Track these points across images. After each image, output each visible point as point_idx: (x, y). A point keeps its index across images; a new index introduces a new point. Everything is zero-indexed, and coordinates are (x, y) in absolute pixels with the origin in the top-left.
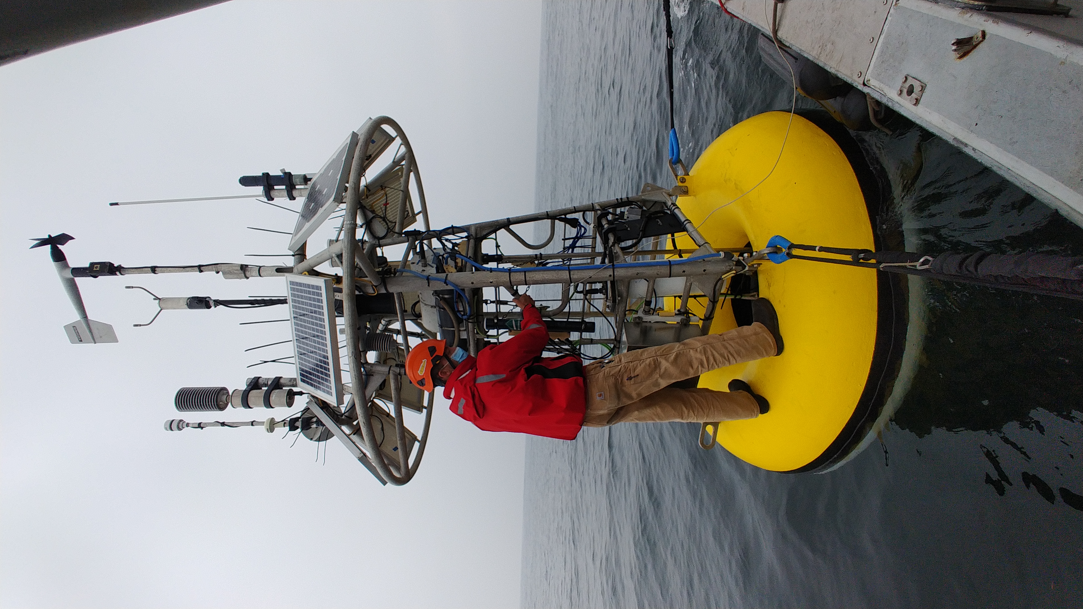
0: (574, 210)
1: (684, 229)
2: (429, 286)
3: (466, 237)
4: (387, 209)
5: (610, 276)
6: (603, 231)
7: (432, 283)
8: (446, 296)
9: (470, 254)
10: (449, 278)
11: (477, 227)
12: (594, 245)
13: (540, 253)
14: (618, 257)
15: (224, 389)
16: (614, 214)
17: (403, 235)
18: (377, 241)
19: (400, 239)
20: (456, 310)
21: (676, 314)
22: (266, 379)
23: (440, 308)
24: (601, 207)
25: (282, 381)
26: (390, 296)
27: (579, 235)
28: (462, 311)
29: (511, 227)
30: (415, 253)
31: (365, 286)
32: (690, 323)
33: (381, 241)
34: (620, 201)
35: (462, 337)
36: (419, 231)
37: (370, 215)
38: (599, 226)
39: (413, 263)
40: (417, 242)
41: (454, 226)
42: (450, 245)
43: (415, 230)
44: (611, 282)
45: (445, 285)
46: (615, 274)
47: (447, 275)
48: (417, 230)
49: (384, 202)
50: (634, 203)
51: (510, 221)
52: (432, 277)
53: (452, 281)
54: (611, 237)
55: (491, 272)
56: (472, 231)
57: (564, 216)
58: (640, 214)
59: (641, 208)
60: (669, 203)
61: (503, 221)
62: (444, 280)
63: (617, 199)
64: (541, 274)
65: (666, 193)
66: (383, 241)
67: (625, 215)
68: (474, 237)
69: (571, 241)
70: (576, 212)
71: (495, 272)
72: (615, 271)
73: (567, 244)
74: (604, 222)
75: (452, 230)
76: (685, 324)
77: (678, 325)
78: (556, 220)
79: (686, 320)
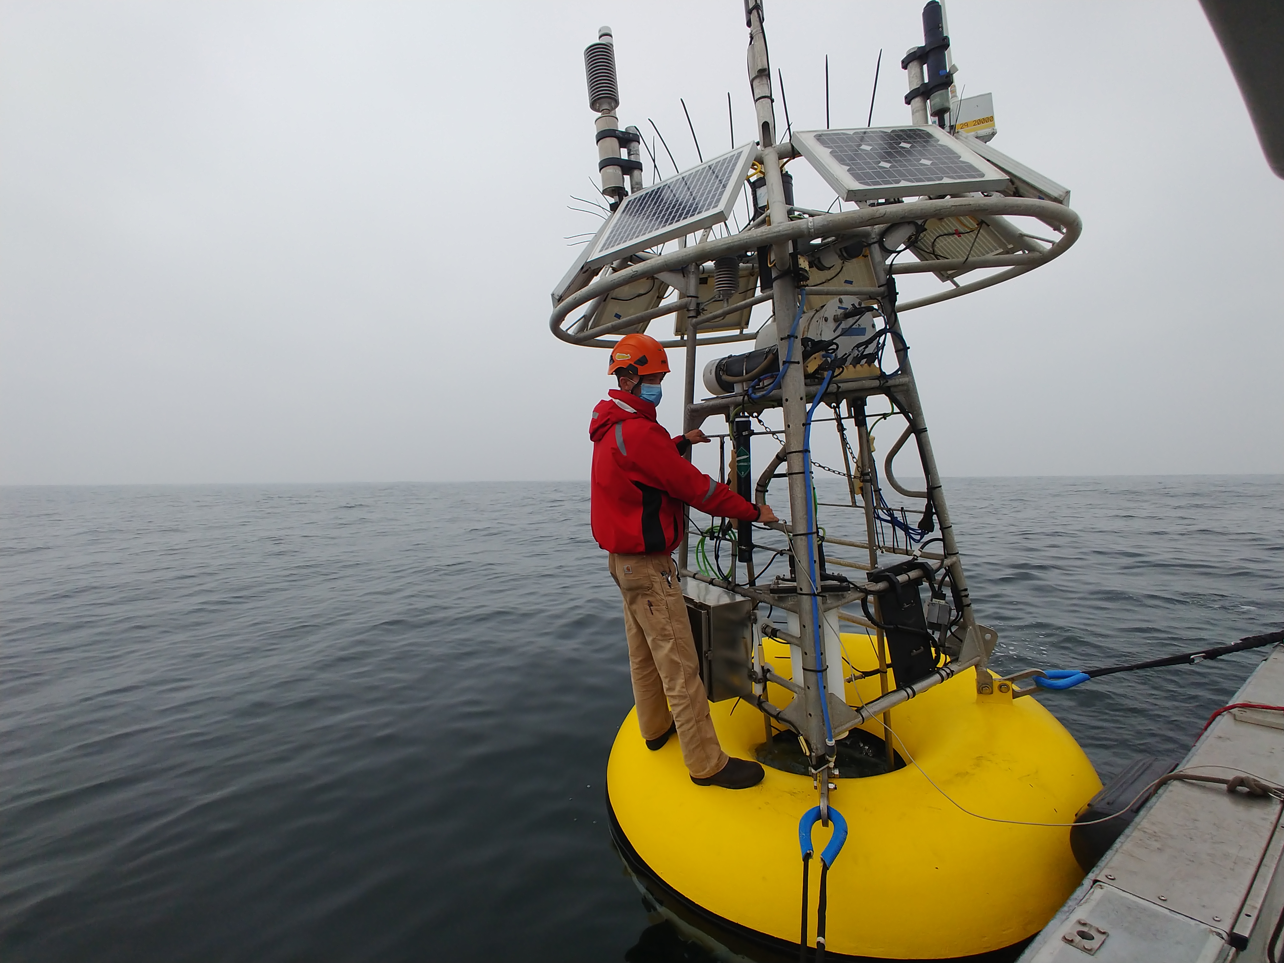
0: (945, 526)
1: (899, 688)
2: (782, 339)
4: (951, 237)
5: (801, 589)
7: (785, 343)
10: (792, 366)
11: (907, 385)
12: (898, 551)
14: (839, 597)
15: (617, 103)
16: (942, 583)
17: (888, 277)
18: (875, 240)
19: (882, 273)
20: (761, 377)
21: (762, 667)
22: (638, 151)
24: (951, 565)
25: (636, 172)
27: (910, 531)
28: (759, 385)
29: (913, 435)
32: (753, 682)
33: (877, 245)
34: (963, 593)
39: (841, 301)
41: (908, 350)
42: (871, 349)
43: (898, 293)
44: (795, 589)
45: (784, 361)
46: (804, 596)
47: (798, 363)
48: (897, 296)
49: (961, 229)
50: (960, 613)
51: (923, 434)
52: (794, 341)
53: (788, 371)
54: (881, 586)
55: (803, 425)
56: (897, 380)
57: (934, 511)
58: (939, 622)
59: (954, 623)
60: (954, 667)
61: (923, 425)
62: (788, 360)
63: (966, 590)
64: (801, 496)
65: (980, 661)
66: (876, 248)
67: (938, 600)
68: (885, 385)
69: (900, 519)
70: (942, 529)
71: (804, 430)
72: (807, 596)
73: (898, 515)
74: (913, 574)
75: (901, 347)
76: (751, 676)
77: (750, 666)
78: (926, 499)
79: (756, 678)
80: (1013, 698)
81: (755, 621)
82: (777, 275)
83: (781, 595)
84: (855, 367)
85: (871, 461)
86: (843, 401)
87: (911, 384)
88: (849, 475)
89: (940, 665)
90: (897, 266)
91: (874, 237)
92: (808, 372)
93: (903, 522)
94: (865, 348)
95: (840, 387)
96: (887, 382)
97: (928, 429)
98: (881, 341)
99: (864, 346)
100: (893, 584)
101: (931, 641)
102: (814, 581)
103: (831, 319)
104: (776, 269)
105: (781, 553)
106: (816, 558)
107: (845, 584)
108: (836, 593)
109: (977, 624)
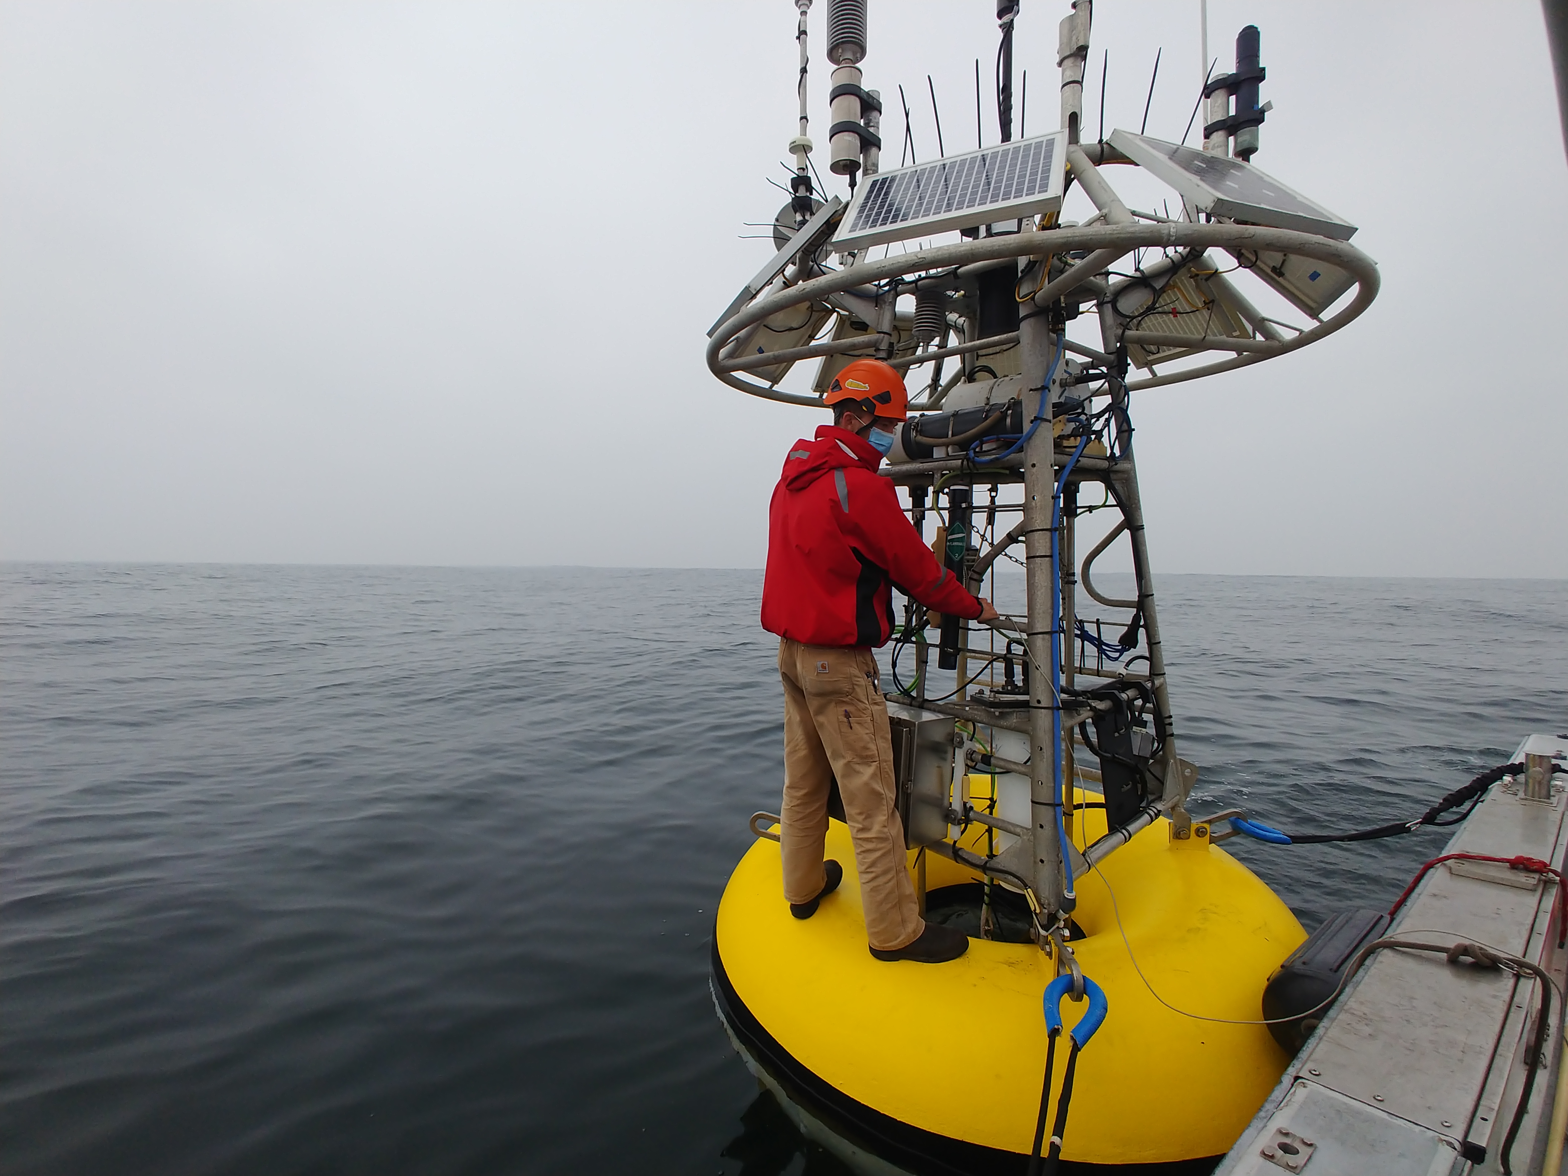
0: (1153, 641)
1: (1113, 828)
2: (1031, 390)
3: (1112, 453)
4: (1168, 315)
5: (1039, 702)
6: (1116, 692)
7: (1037, 395)
8: (1008, 420)
9: (1084, 461)
10: (1045, 425)
11: (1129, 474)
12: (1087, 672)
13: (1076, 582)
14: (1075, 715)
15: (863, 53)
17: (1118, 345)
18: (1108, 299)
19: (1112, 339)
20: (984, 439)
21: (965, 804)
22: (878, 123)
23: (988, 411)
24: (1157, 688)
25: (874, 150)
26: (1013, 324)
27: (1104, 647)
28: (981, 448)
29: (1126, 533)
30: (1086, 367)
31: (1034, 279)
32: (949, 824)
33: (1109, 305)
34: (1168, 721)
35: (935, 449)
36: (1127, 372)
37: (1158, 285)
38: (1123, 683)
39: (1067, 364)
40: (1104, 369)
41: (1133, 432)
42: (1098, 425)
44: (1028, 702)
45: (1033, 418)
46: (1042, 710)
47: (1050, 422)
49: (1180, 309)
50: (1161, 744)
51: (1138, 531)
52: (1046, 395)
53: (1038, 430)
55: (1053, 497)
56: (1123, 465)
58: (1141, 755)
59: (1153, 756)
60: (1160, 806)
61: (1140, 519)
62: (1040, 416)
63: (1169, 717)
64: (1046, 584)
65: (1178, 801)
66: (1109, 309)
67: (1140, 729)
68: (1112, 468)
69: (1093, 632)
70: (1149, 644)
71: (1052, 503)
72: (1046, 710)
73: (1091, 627)
74: (1131, 694)
75: (1126, 430)
76: (949, 816)
77: (946, 803)
78: (1136, 609)
79: (955, 819)
80: (1210, 844)
81: (960, 744)
82: (1030, 312)
87: (1132, 473)
89: (1143, 804)
91: (1109, 295)
93: (1096, 636)
96: (1116, 464)
97: (1145, 527)
100: (1118, 703)
101: (1138, 776)
102: (1058, 691)
103: (1057, 383)
104: (1032, 305)
109: (1178, 757)
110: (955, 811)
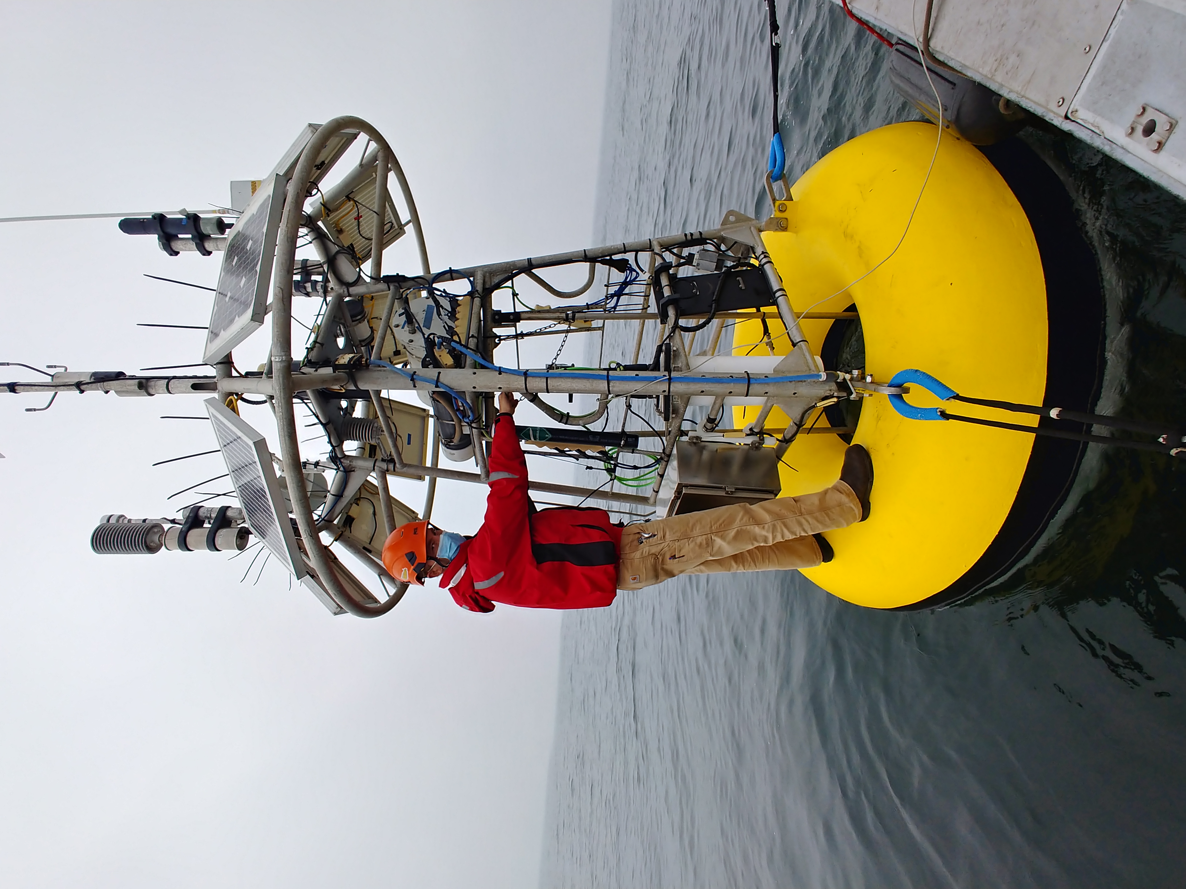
0: (623, 249)
1: (775, 303)
2: (414, 387)
4: (361, 224)
5: (664, 391)
6: (662, 301)
7: (418, 384)
10: (441, 379)
11: (486, 272)
14: (676, 353)
16: (679, 256)
17: (382, 281)
18: (346, 290)
19: (378, 286)
20: (455, 408)
21: (747, 435)
22: (208, 510)
24: (662, 246)
27: (628, 280)
29: (533, 271)
32: (763, 446)
33: (351, 289)
34: (689, 237)
36: (404, 276)
38: (655, 282)
39: (397, 326)
41: (452, 269)
42: (445, 303)
43: (398, 274)
44: (665, 396)
45: (436, 388)
46: (672, 389)
47: (439, 373)
48: (400, 274)
49: (355, 216)
50: (708, 241)
51: (533, 262)
52: (418, 375)
53: (446, 384)
54: (671, 312)
55: (500, 374)
56: (478, 281)
57: (608, 258)
58: (716, 261)
59: (718, 247)
60: (759, 251)
61: (524, 261)
62: (434, 383)
63: (686, 235)
64: (569, 383)
65: (755, 227)
66: (354, 290)
67: (695, 260)
68: (481, 294)
69: (617, 288)
70: (625, 252)
71: (505, 374)
72: (671, 386)
73: (612, 290)
74: (664, 281)
75: (449, 274)
76: (757, 447)
77: (747, 447)
78: (597, 264)
79: (759, 443)
80: (792, 200)
81: (698, 438)
82: (353, 385)
83: (671, 411)
84: (458, 319)
85: (558, 310)
86: (495, 332)
87: (486, 269)
88: (567, 331)
89: (756, 263)
90: (373, 273)
91: (342, 290)
92: (452, 364)
93: (619, 286)
94: (443, 308)
95: (472, 335)
96: (477, 291)
97: (529, 257)
98: (439, 293)
99: (441, 309)
100: (671, 301)
101: (732, 270)
102: (656, 378)
103: (412, 337)
104: (347, 385)
105: (629, 407)
106: (633, 374)
107: (664, 348)
108: (672, 356)
109: (719, 227)
110: (752, 442)
